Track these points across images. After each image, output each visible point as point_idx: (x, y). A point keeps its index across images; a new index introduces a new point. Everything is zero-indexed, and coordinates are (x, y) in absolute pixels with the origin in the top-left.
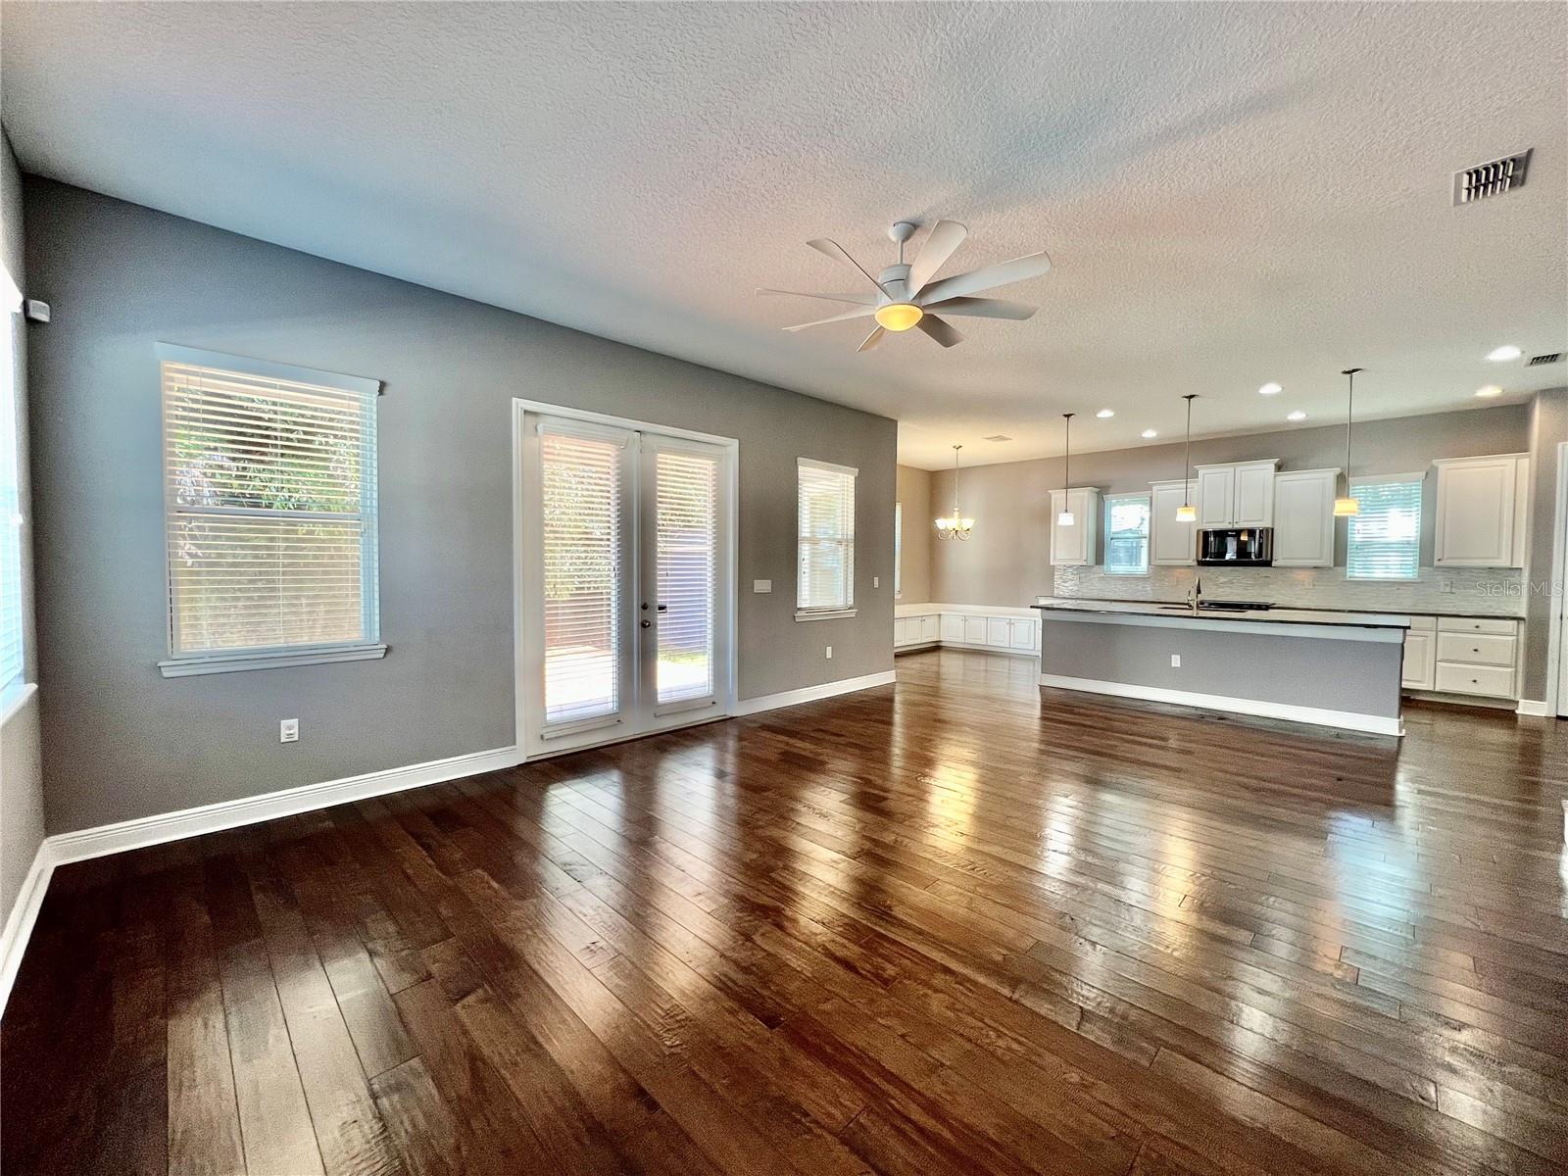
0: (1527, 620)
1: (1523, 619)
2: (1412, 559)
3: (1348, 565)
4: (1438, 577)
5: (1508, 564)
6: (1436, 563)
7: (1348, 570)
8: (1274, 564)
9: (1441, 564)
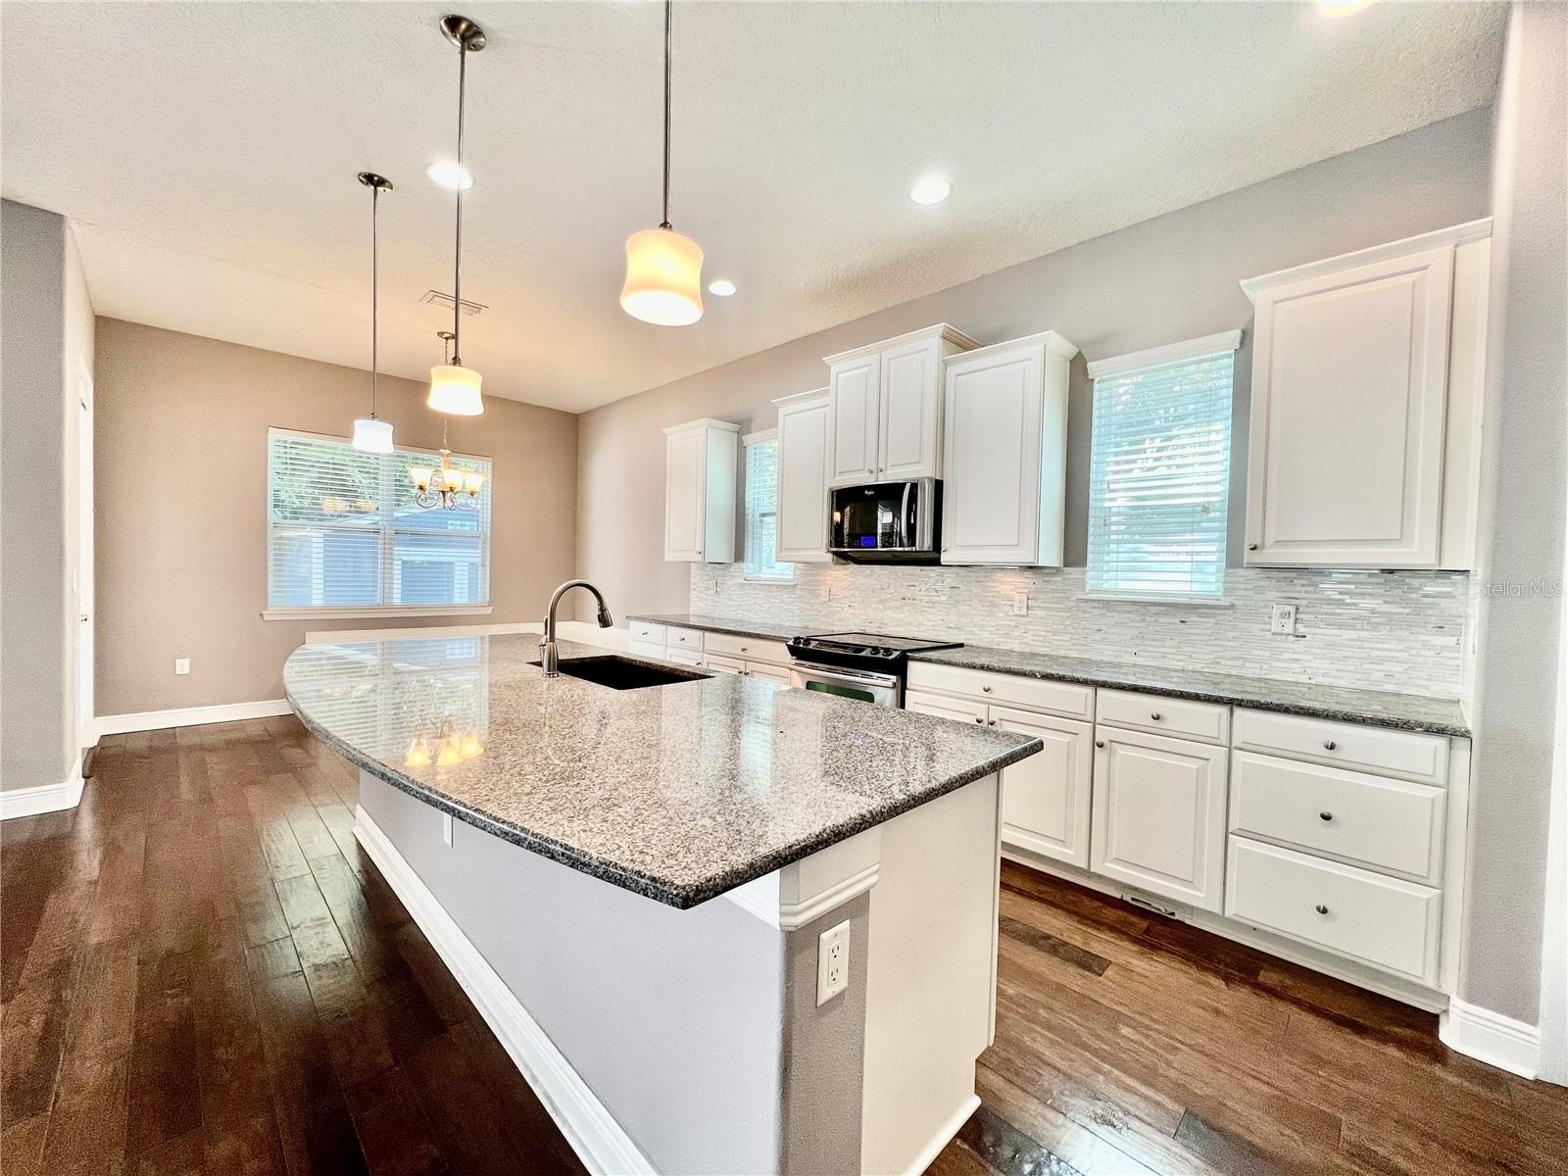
0: (1475, 736)
1: (1466, 734)
2: (1211, 550)
3: (1089, 564)
4: (1269, 595)
5: (1428, 560)
6: (1248, 557)
7: (1090, 574)
8: (944, 558)
9: (1258, 558)
